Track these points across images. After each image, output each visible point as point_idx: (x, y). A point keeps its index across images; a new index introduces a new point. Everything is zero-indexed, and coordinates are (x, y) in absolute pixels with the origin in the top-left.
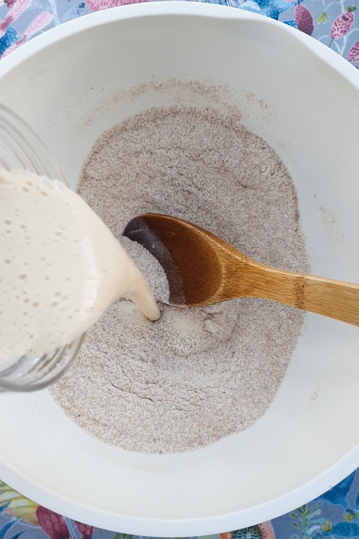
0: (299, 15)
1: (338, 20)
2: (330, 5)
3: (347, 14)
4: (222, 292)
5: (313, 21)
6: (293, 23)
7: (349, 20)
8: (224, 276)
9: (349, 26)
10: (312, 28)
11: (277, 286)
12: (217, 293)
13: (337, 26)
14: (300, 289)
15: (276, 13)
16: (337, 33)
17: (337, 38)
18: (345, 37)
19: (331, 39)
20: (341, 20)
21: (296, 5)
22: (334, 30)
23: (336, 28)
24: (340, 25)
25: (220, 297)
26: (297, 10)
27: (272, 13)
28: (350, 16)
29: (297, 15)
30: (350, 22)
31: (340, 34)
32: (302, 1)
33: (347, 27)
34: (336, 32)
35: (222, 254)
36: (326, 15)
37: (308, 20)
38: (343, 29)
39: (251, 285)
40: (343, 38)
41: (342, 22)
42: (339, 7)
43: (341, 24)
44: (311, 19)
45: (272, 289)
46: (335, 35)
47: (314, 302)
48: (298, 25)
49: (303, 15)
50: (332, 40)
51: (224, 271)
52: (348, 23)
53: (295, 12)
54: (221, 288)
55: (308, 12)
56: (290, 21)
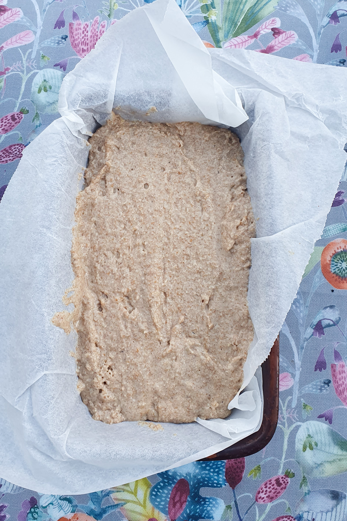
1: (270, 481)
3: (282, 478)
7: (282, 486)
10: (240, 479)
16: (262, 497)
17: (261, 502)
18: (270, 505)
19: (254, 501)
20: (273, 482)
22: (261, 491)
23: (265, 489)
28: (284, 482)
30: (282, 489)
33: (276, 494)
34: (262, 495)
41: (273, 485)
43: (272, 487)
44: (243, 467)
48: (227, 469)
50: (255, 503)
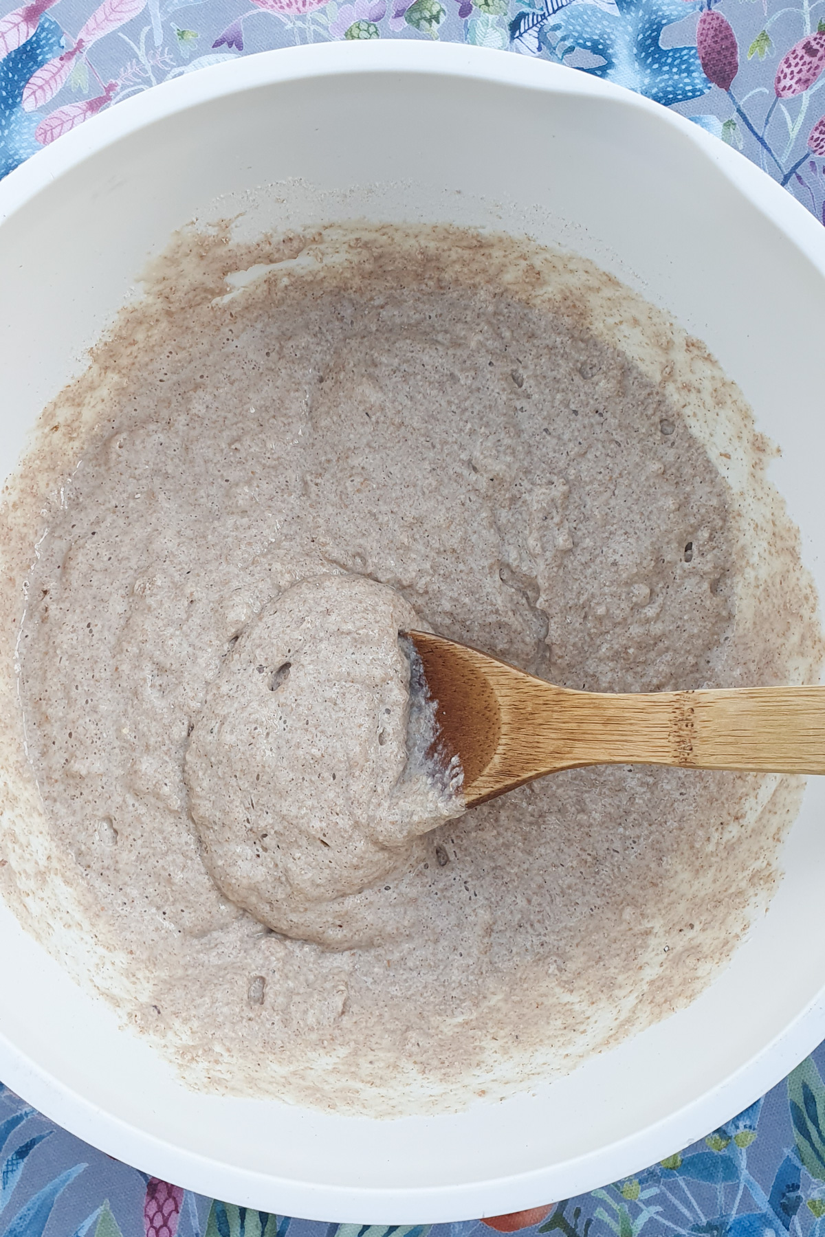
0: (707, 35)
2: (779, 14)
4: (498, 767)
5: (738, 50)
6: (693, 52)
8: (504, 729)
9: (817, 67)
11: (631, 724)
12: (486, 771)
13: (789, 66)
14: (684, 718)
15: (655, 27)
21: (701, 9)
24: (797, 65)
25: (491, 779)
26: (704, 21)
27: (647, 26)
29: (702, 34)
31: (795, 86)
32: (716, 2)
35: (503, 680)
36: (767, 39)
37: (727, 48)
38: (803, 76)
39: (570, 736)
40: (801, 96)
42: (800, 21)
45: (618, 735)
46: (784, 88)
47: (718, 740)
49: (716, 35)
51: (505, 717)
52: (815, 60)
53: (698, 26)
54: (497, 759)
55: (728, 28)
56: (685, 48)
